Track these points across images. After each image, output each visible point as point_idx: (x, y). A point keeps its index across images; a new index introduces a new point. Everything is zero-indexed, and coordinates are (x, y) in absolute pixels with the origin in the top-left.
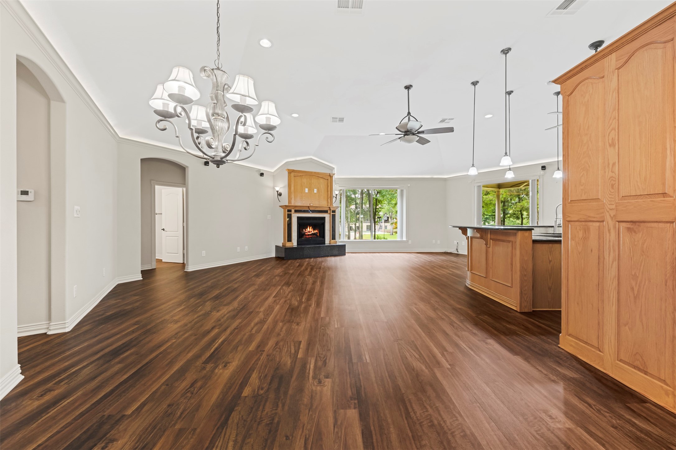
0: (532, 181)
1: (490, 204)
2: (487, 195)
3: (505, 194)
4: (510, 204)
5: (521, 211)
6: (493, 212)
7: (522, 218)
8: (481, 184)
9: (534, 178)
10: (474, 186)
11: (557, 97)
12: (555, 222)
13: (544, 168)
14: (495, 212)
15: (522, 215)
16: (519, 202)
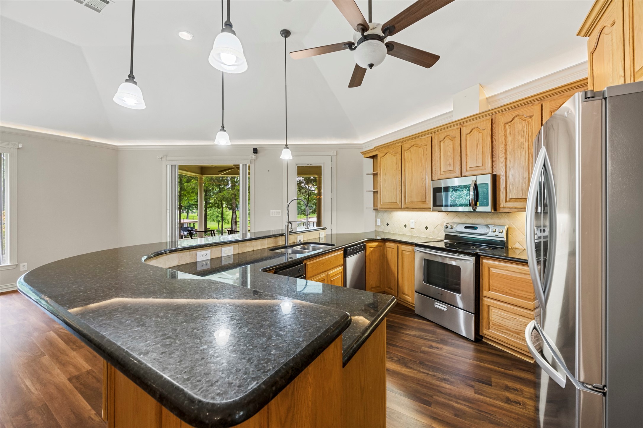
0: (243, 165)
1: (192, 192)
2: (189, 183)
3: (208, 183)
4: (212, 194)
5: (221, 201)
6: (196, 202)
7: (222, 208)
8: (178, 164)
9: (245, 163)
10: (166, 165)
11: (285, 40)
12: (287, 227)
13: (255, 151)
14: (197, 201)
15: (222, 204)
16: (220, 192)
